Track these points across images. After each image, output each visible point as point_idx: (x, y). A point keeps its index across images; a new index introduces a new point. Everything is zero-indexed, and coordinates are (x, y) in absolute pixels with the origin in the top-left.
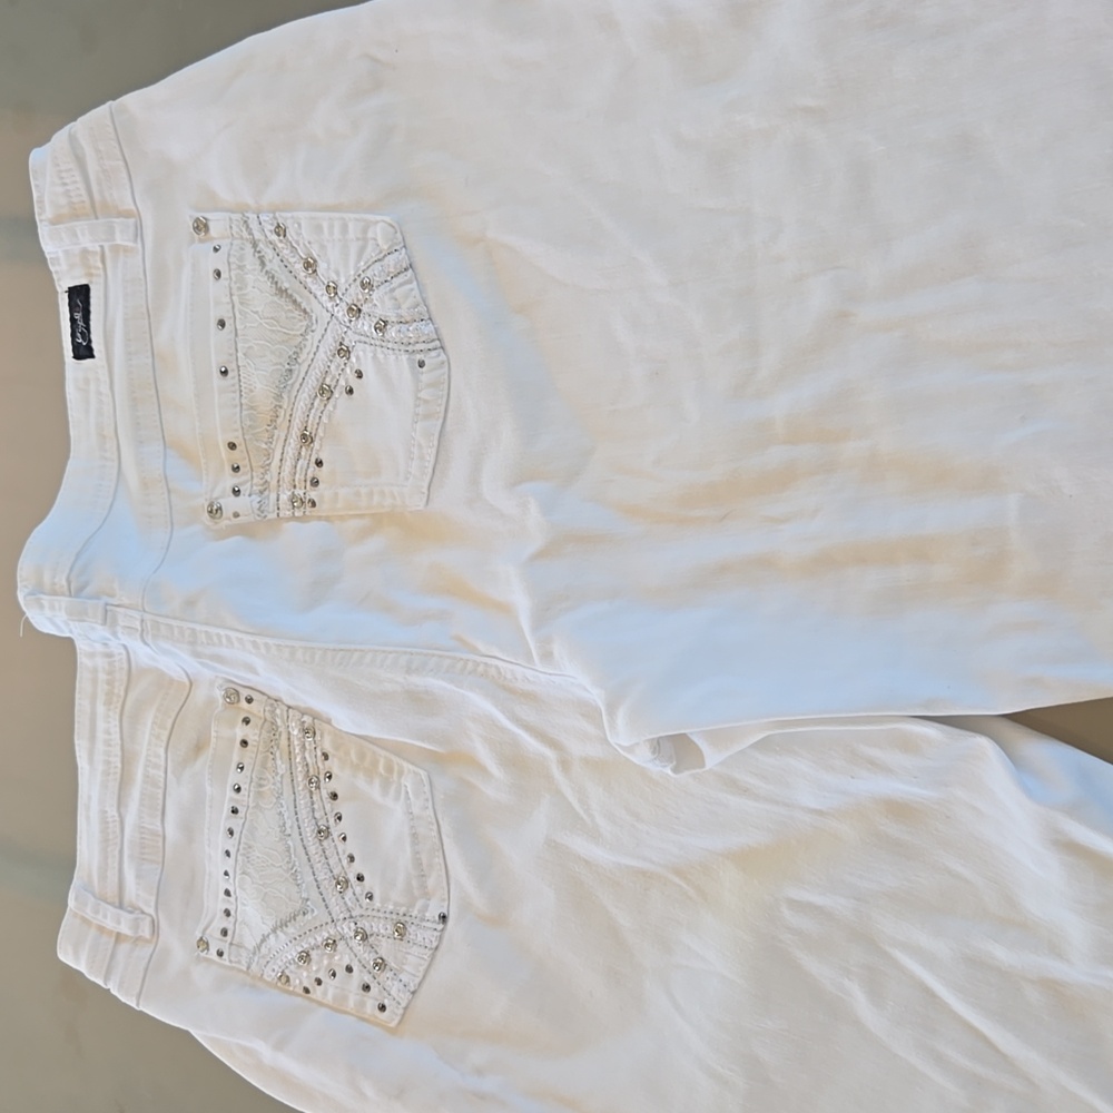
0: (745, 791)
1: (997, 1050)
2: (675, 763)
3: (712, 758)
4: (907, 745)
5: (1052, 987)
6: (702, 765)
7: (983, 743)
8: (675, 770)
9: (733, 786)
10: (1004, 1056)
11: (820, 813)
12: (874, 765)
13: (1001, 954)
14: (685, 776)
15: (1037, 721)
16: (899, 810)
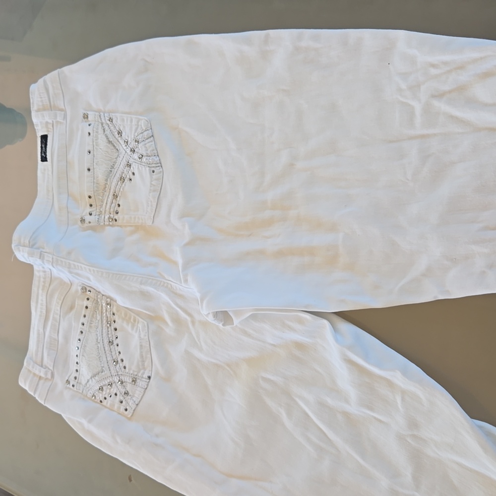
0: (249, 335)
1: (328, 438)
2: (223, 322)
3: (236, 321)
4: (300, 321)
5: (346, 414)
6: (233, 324)
7: (325, 322)
8: (223, 325)
9: (245, 333)
10: (330, 440)
11: (274, 345)
12: (290, 328)
13: (330, 401)
14: (228, 327)
15: (344, 315)
16: (300, 346)
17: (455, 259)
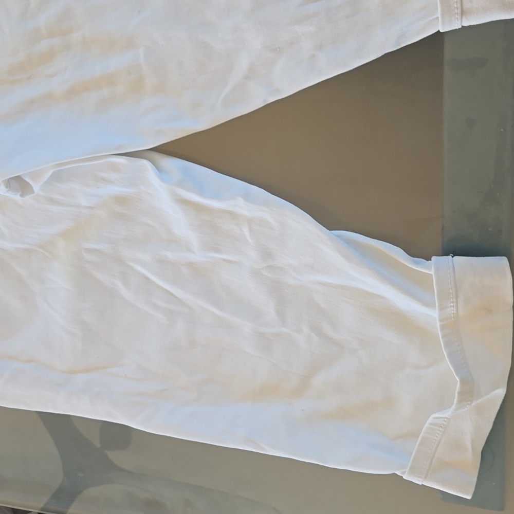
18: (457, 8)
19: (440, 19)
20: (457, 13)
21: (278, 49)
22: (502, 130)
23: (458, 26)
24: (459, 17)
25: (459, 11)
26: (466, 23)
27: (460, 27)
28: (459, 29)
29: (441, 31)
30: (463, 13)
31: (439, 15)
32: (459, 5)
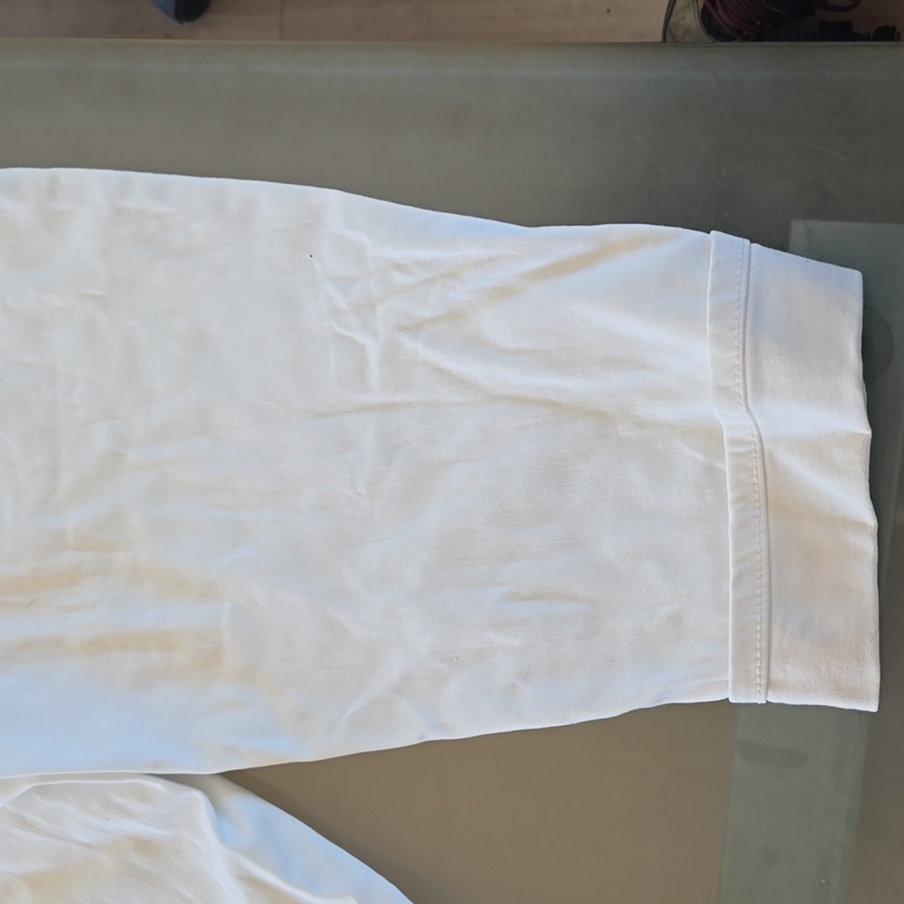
7: (197, 795)
9: (23, 822)
11: (89, 846)
12: (122, 811)
15: (244, 780)
16: (144, 845)
17: (457, 658)
18: (760, 676)
19: (730, 683)
20: (760, 685)
21: (456, 660)
22: (823, 881)
23: (761, 700)
24: (763, 690)
25: (764, 681)
26: (773, 699)
27: (765, 702)
28: (762, 704)
29: (731, 700)
30: (769, 684)
31: (730, 677)
32: (764, 673)
